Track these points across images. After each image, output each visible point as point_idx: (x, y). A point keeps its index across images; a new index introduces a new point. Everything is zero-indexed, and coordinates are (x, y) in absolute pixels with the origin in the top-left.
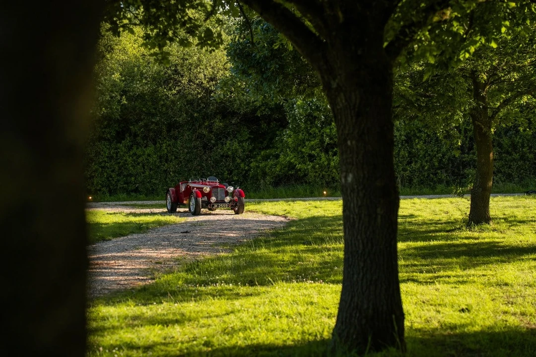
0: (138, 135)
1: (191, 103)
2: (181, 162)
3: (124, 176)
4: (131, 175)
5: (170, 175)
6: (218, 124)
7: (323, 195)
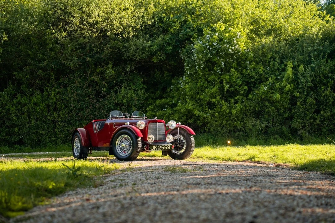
0: (23, 83)
1: (82, 47)
2: (71, 111)
3: (7, 127)
4: (14, 126)
5: (59, 125)
6: (110, 71)
7: (227, 145)
